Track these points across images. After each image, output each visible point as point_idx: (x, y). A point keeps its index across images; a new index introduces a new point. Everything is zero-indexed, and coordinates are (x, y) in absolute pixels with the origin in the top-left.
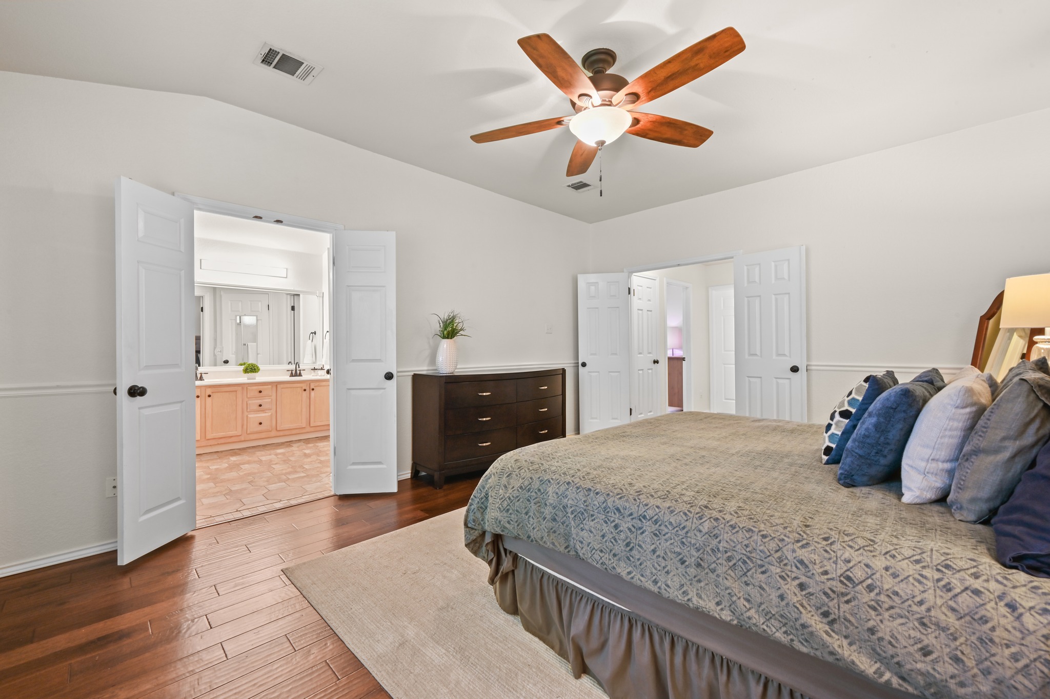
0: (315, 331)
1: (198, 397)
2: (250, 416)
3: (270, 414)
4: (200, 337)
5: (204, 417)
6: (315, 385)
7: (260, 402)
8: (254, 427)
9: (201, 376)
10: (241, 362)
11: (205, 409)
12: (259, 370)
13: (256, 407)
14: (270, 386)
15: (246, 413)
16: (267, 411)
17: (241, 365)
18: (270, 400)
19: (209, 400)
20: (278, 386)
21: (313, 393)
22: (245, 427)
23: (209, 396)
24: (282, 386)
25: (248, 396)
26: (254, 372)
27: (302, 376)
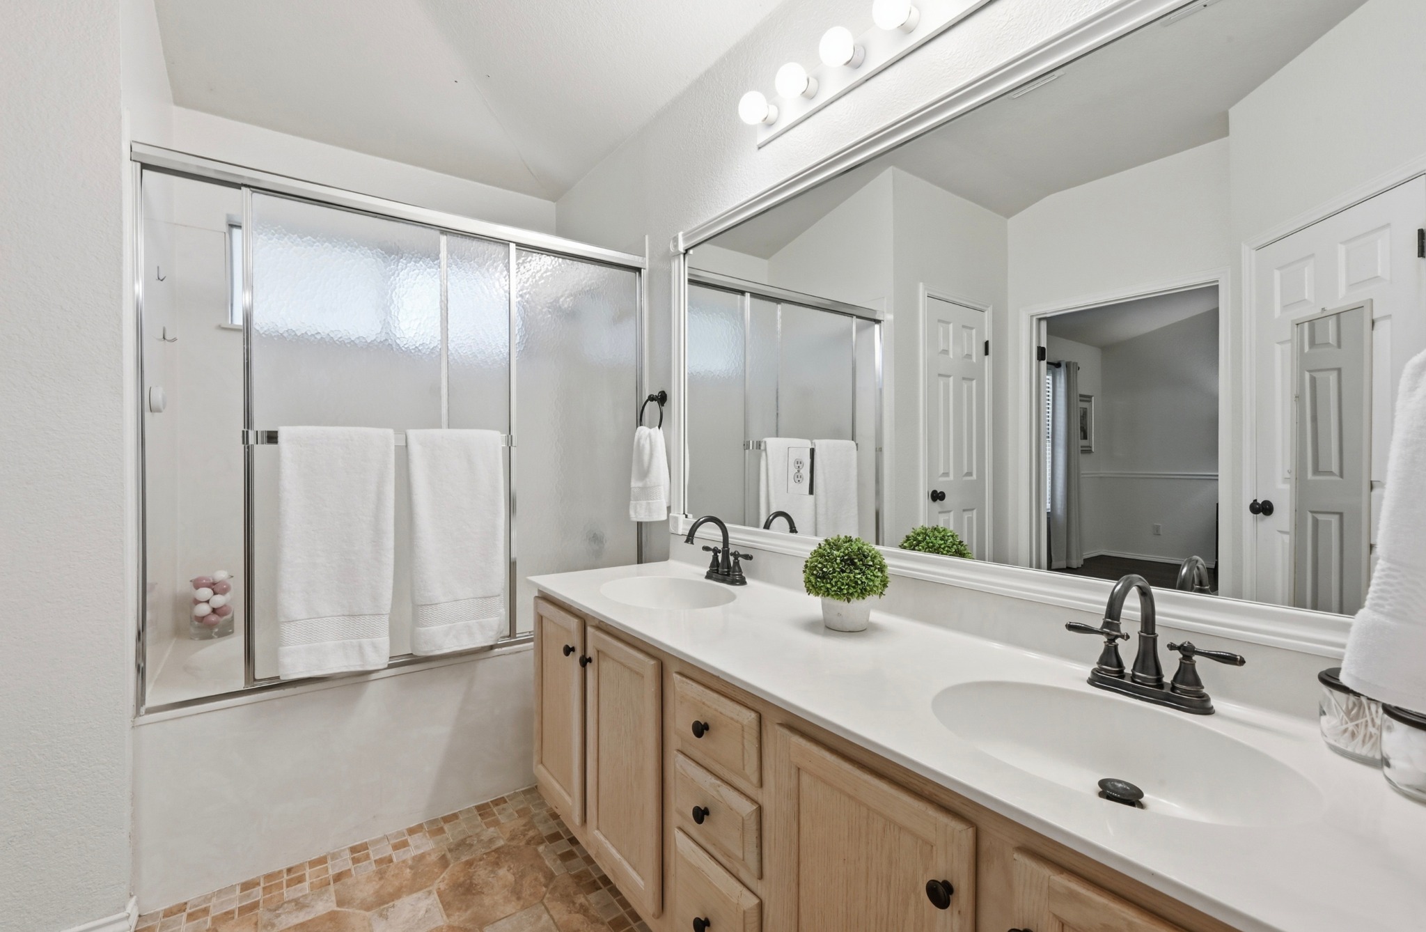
27: (1202, 707)
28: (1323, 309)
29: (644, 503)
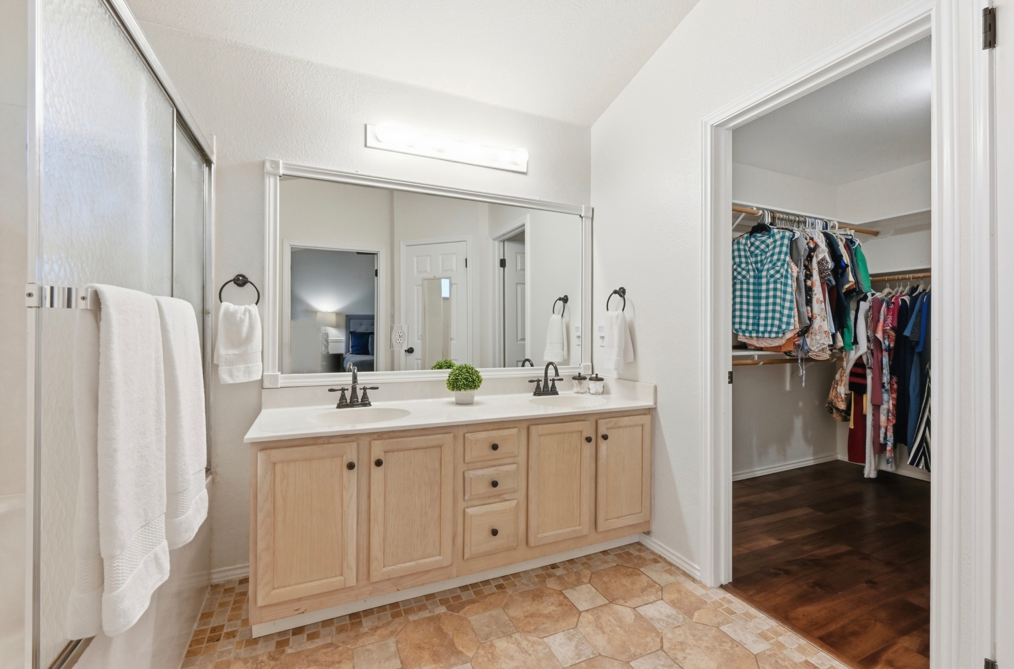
0: (566, 296)
1: (351, 466)
2: (470, 511)
3: (514, 503)
4: (374, 316)
5: (366, 517)
6: (609, 426)
7: (491, 473)
8: (478, 540)
9: (365, 394)
10: (440, 359)
11: (369, 497)
12: (480, 381)
13: (484, 488)
14: (514, 431)
15: (461, 505)
16: (507, 497)
17: (441, 368)
18: (514, 467)
19: (377, 472)
20: (533, 429)
21: (603, 446)
22: (459, 540)
23: (379, 463)
24: (541, 429)
25: (467, 459)
26: (471, 388)
27: (557, 393)
28: (435, 277)
29: (242, 367)
